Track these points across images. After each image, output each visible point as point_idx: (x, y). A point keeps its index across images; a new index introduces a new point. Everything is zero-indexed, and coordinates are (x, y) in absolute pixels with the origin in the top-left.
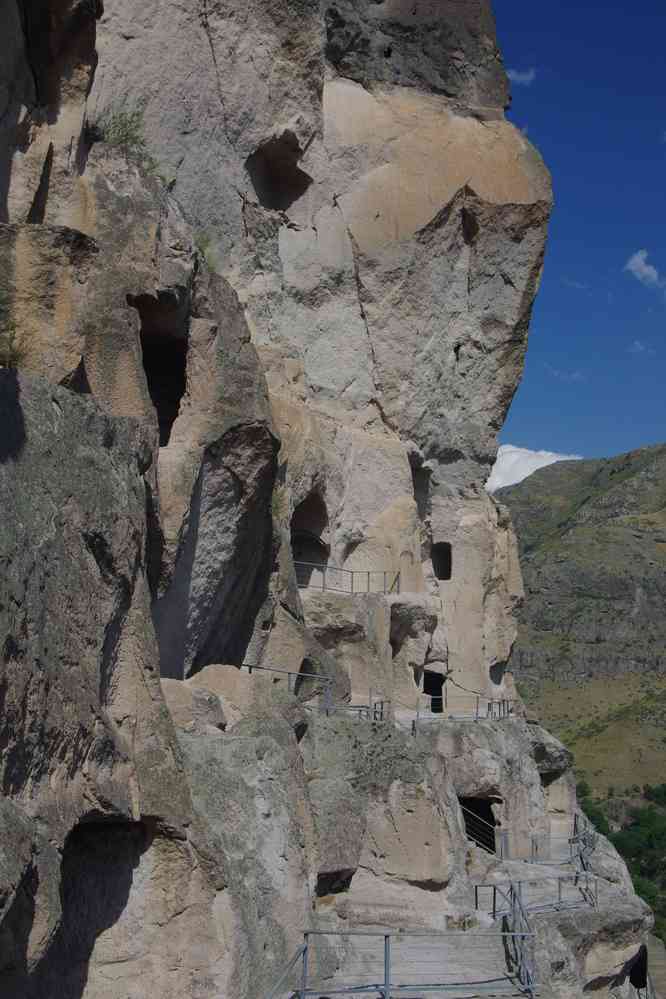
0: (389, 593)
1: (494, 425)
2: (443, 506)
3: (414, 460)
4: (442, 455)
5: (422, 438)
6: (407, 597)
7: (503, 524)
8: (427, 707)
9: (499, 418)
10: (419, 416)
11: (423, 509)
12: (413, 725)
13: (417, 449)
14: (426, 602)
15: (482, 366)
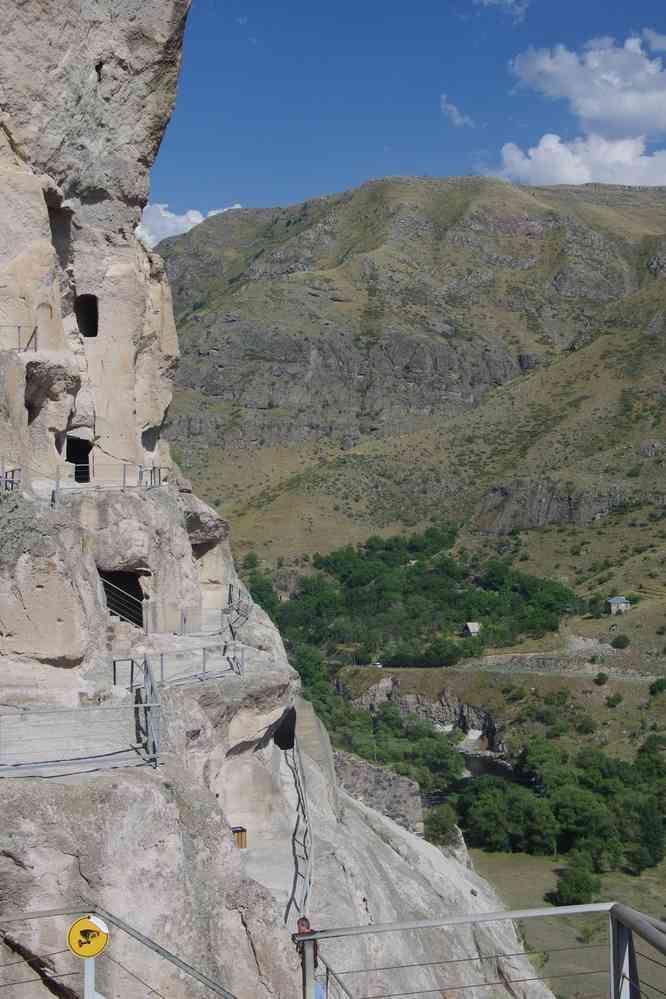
0: (25, 350)
1: (143, 160)
2: (87, 253)
3: (51, 198)
4: (85, 194)
5: (60, 173)
6: (46, 355)
7: (156, 276)
8: (70, 476)
9: (149, 154)
10: (56, 145)
11: (64, 254)
12: (53, 495)
13: (53, 184)
14: (67, 360)
15: (128, 91)
